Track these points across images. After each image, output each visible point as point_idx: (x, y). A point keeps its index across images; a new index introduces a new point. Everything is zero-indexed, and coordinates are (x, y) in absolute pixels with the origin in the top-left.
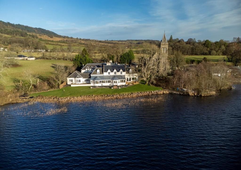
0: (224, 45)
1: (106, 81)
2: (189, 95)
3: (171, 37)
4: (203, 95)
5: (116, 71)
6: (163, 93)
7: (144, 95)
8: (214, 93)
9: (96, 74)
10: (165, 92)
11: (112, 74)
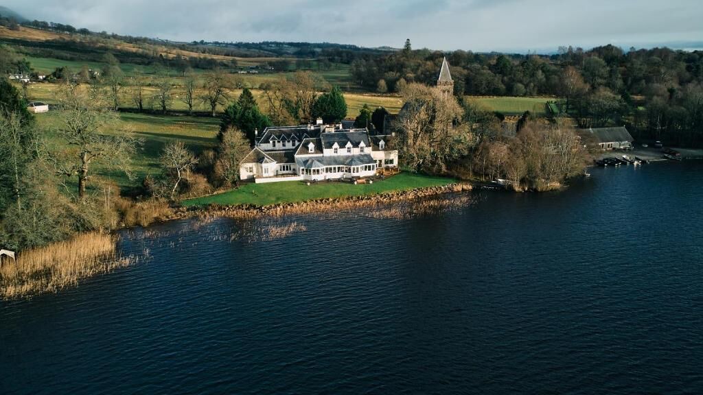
0: (542, 69)
1: (335, 168)
2: (514, 190)
3: (408, 44)
4: (539, 190)
5: (352, 146)
6: (463, 189)
7: (427, 194)
8: (557, 185)
9: (308, 153)
10: (465, 187)
11: (343, 152)
